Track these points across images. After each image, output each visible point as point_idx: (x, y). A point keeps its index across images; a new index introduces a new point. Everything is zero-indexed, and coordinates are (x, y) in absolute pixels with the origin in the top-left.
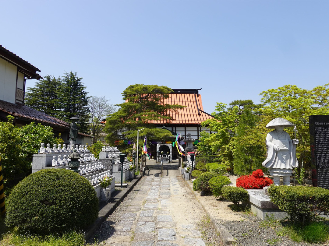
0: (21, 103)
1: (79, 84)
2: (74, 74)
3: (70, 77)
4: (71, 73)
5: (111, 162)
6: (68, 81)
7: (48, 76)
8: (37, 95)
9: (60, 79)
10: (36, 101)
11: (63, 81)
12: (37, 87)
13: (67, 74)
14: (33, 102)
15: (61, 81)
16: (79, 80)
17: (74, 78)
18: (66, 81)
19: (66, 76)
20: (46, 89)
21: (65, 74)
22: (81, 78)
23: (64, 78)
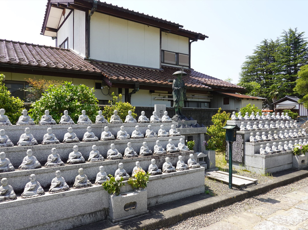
0: (188, 68)
1: (301, 40)
2: (294, 30)
3: (288, 35)
4: (290, 30)
5: (243, 138)
6: (286, 40)
7: (264, 40)
8: (255, 62)
9: (278, 41)
10: (254, 68)
11: (282, 41)
12: (255, 55)
13: (286, 32)
14: (251, 70)
15: (279, 42)
16: (299, 35)
17: (294, 34)
18: (285, 41)
19: (284, 35)
20: (264, 55)
21: (283, 33)
22: (302, 33)
23: (282, 37)
